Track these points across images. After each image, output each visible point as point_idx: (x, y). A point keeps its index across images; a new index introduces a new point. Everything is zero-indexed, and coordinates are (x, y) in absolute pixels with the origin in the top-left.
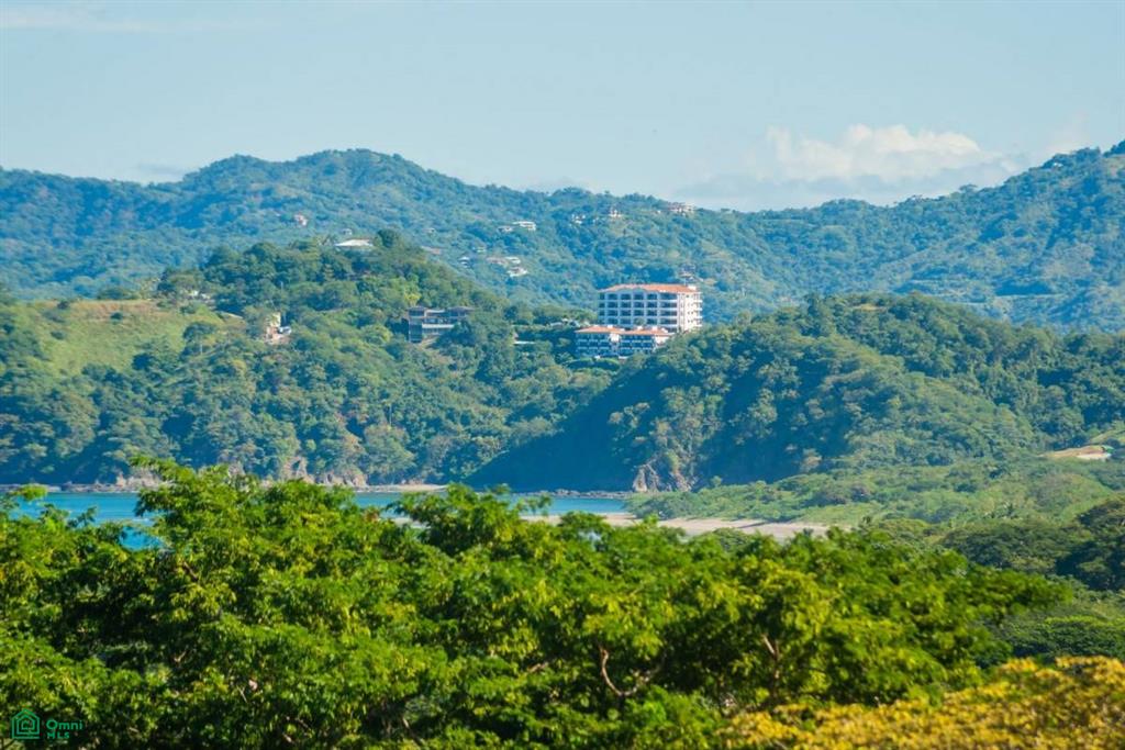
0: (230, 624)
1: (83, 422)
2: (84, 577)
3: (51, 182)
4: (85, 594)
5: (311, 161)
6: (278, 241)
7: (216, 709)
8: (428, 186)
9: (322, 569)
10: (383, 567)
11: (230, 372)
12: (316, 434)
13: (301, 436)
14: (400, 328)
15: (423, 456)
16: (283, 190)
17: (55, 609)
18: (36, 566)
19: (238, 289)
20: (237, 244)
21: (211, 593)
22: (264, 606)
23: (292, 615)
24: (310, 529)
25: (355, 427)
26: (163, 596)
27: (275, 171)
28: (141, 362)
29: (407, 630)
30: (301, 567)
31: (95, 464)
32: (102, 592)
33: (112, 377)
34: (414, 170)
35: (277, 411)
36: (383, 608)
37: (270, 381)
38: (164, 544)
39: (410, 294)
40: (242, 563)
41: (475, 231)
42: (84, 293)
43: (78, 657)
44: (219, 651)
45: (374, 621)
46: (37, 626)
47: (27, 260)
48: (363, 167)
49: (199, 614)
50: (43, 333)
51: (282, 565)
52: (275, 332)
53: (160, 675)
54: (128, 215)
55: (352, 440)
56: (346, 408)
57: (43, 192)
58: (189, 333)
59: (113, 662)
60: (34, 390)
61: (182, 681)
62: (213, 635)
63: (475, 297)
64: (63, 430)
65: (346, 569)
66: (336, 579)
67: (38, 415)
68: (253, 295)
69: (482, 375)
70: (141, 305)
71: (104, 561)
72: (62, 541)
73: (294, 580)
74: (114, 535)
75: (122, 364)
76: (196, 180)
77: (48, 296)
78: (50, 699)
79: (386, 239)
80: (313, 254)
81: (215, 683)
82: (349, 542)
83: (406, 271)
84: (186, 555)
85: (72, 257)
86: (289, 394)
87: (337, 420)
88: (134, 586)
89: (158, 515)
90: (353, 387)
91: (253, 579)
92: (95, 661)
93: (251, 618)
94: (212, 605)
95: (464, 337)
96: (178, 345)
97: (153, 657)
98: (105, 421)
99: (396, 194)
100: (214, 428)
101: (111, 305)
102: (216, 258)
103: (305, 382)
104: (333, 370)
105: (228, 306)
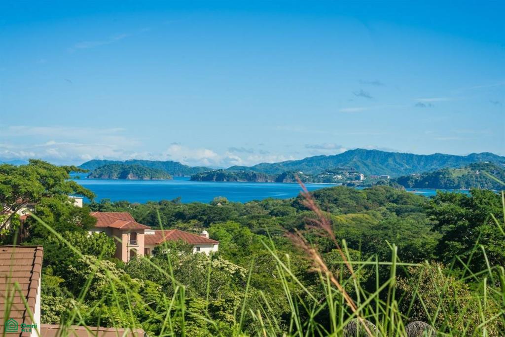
0: (479, 205)
1: (457, 182)
2: (463, 199)
3: (453, 156)
4: (463, 201)
5: (482, 153)
6: (478, 163)
7: (478, 214)
8: (495, 156)
9: (489, 199)
10: (496, 199)
11: (472, 177)
12: (482, 184)
13: (481, 184)
14: (492, 172)
15: (494, 187)
16: (479, 157)
17: (460, 203)
18: (458, 198)
19: (473, 168)
20: (473, 163)
21: (477, 202)
22: (483, 203)
23: (486, 204)
24: (488, 195)
25: (486, 183)
26: (472, 202)
27: (478, 155)
28: (463, 176)
29: (499, 206)
30: (487, 199)
31: (458, 187)
32: (465, 201)
33: (460, 177)
34: (493, 155)
35: (478, 181)
36: (496, 204)
37: (477, 178)
38: (472, 196)
39: (493, 168)
40: (480, 198)
41: (500, 161)
42: (457, 168)
43: (463, 208)
44: (478, 208)
45: (495, 205)
46: (458, 205)
47: (451, 164)
48: (488, 154)
49: (476, 204)
50: (452, 172)
51: (485, 199)
52: (478, 173)
53: (471, 210)
54: (461, 160)
55: (486, 185)
56: (485, 181)
57: (453, 157)
58: (468, 173)
59: (466, 209)
60: (451, 179)
61: (474, 211)
62: (478, 206)
63: (500, 169)
64: (454, 183)
65: (492, 199)
66: (491, 200)
67: (452, 182)
68: (475, 169)
69: (501, 178)
70: (463, 169)
71: (465, 198)
72: (461, 195)
73: (486, 200)
74: (466, 195)
75: (461, 176)
76: (469, 156)
77: (453, 169)
78: (460, 212)
79: (490, 162)
80: (482, 164)
81: (478, 212)
82: (492, 196)
83: (492, 166)
84: (474, 197)
85: (455, 164)
86: (479, 179)
87: (484, 183)
88: (468, 201)
89: (471, 193)
90: (486, 179)
91: (482, 200)
92: (465, 208)
93: (481, 204)
94: (477, 203)
95: (499, 173)
96: (467, 174)
97: (470, 208)
98: (459, 182)
99: (491, 157)
100: (471, 183)
101: (460, 169)
102: (471, 164)
103: (481, 178)
104: (484, 177)
105: (472, 170)
